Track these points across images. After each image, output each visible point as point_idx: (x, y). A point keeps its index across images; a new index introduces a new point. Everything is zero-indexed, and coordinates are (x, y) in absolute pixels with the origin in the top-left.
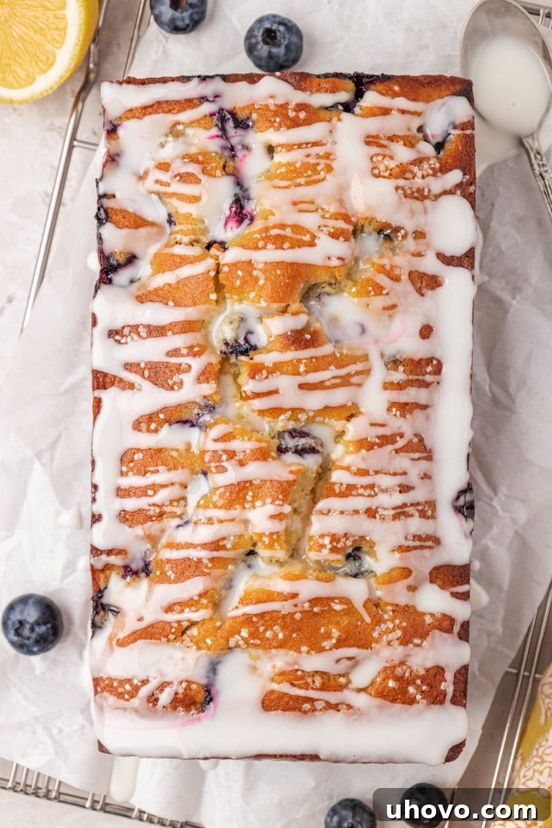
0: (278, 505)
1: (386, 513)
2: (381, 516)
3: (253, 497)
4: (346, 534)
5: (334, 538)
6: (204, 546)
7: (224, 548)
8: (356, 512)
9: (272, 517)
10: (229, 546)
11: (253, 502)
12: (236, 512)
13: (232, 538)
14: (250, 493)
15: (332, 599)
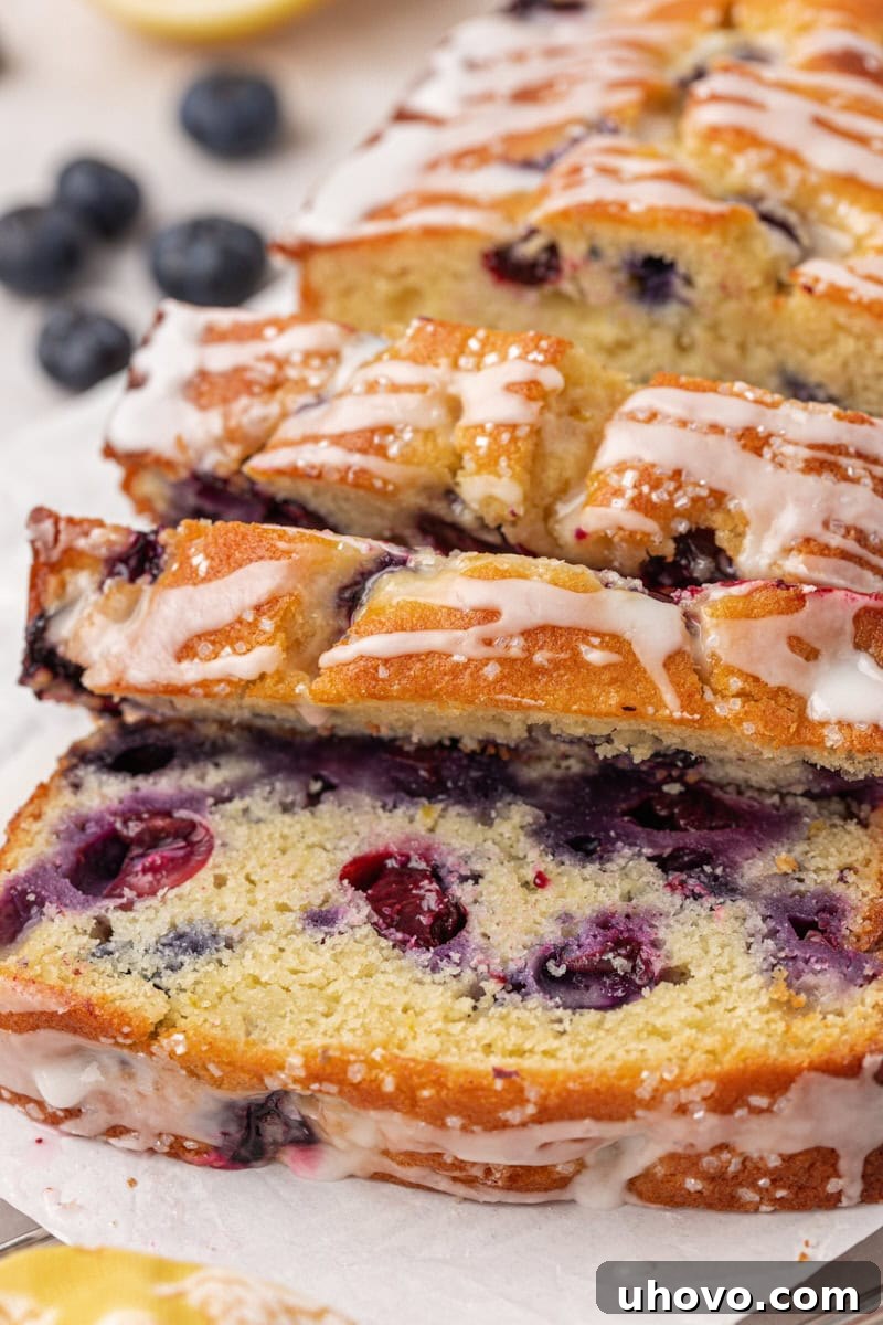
0: (535, 362)
1: (789, 450)
2: (774, 456)
3: (484, 343)
4: (677, 473)
5: (648, 475)
6: (338, 440)
7: (381, 451)
8: (716, 429)
9: (510, 388)
10: (393, 450)
11: (480, 355)
12: (435, 374)
13: (408, 436)
14: (481, 333)
15: (585, 634)
